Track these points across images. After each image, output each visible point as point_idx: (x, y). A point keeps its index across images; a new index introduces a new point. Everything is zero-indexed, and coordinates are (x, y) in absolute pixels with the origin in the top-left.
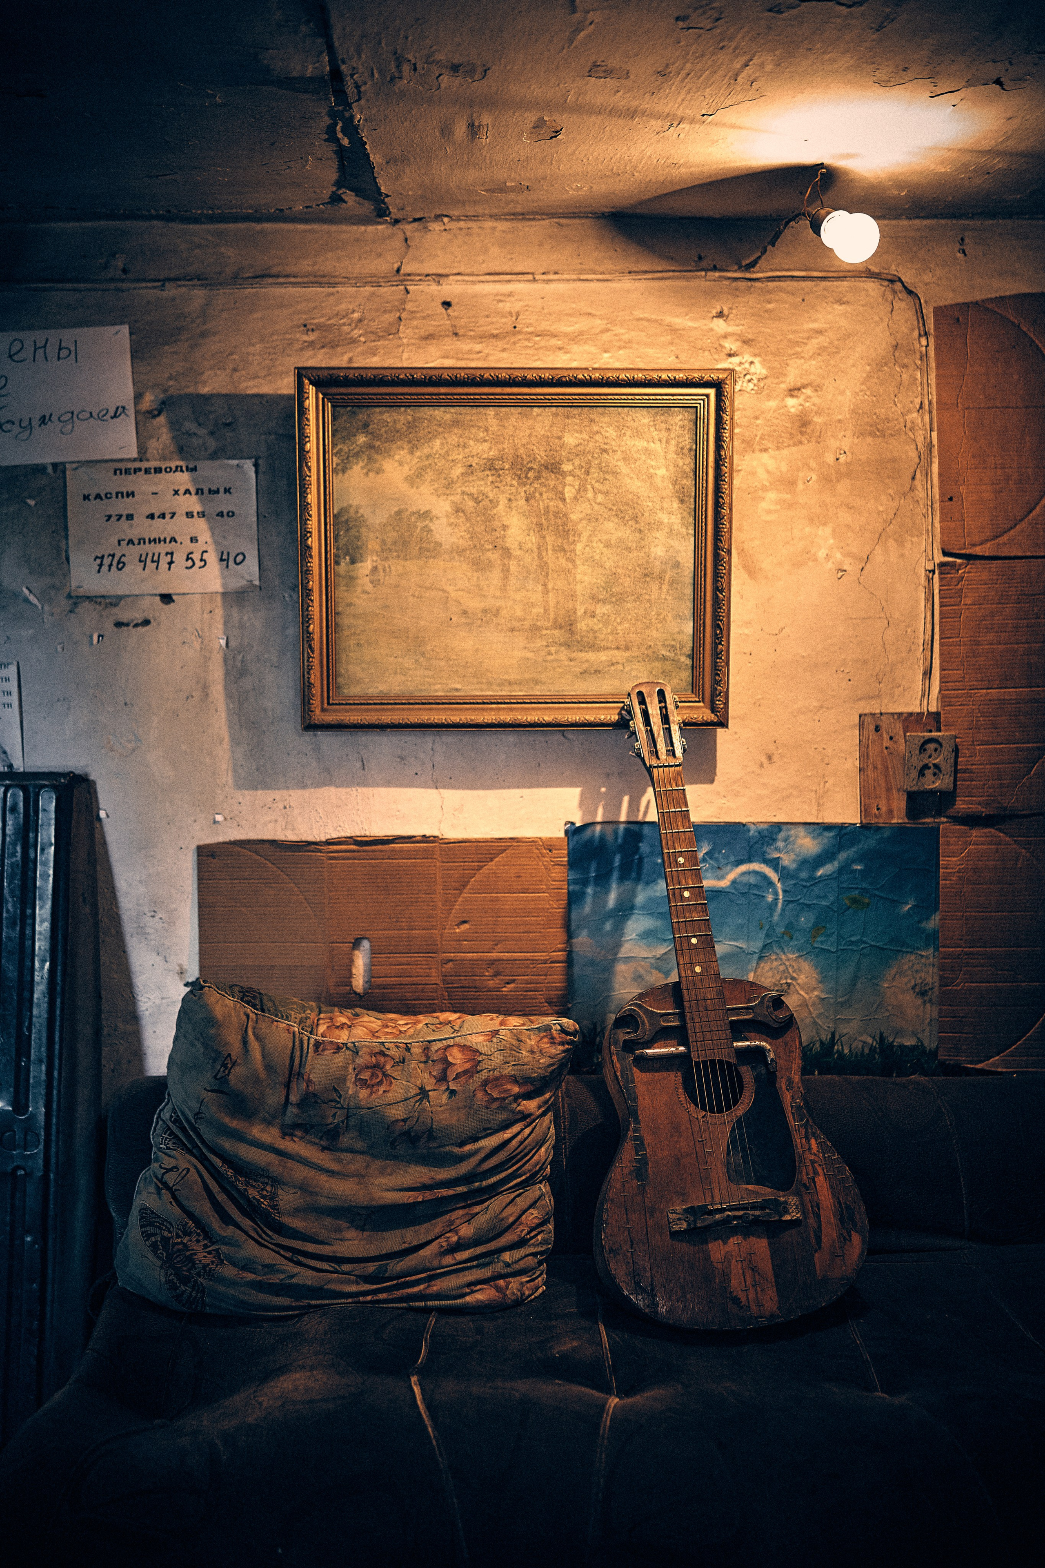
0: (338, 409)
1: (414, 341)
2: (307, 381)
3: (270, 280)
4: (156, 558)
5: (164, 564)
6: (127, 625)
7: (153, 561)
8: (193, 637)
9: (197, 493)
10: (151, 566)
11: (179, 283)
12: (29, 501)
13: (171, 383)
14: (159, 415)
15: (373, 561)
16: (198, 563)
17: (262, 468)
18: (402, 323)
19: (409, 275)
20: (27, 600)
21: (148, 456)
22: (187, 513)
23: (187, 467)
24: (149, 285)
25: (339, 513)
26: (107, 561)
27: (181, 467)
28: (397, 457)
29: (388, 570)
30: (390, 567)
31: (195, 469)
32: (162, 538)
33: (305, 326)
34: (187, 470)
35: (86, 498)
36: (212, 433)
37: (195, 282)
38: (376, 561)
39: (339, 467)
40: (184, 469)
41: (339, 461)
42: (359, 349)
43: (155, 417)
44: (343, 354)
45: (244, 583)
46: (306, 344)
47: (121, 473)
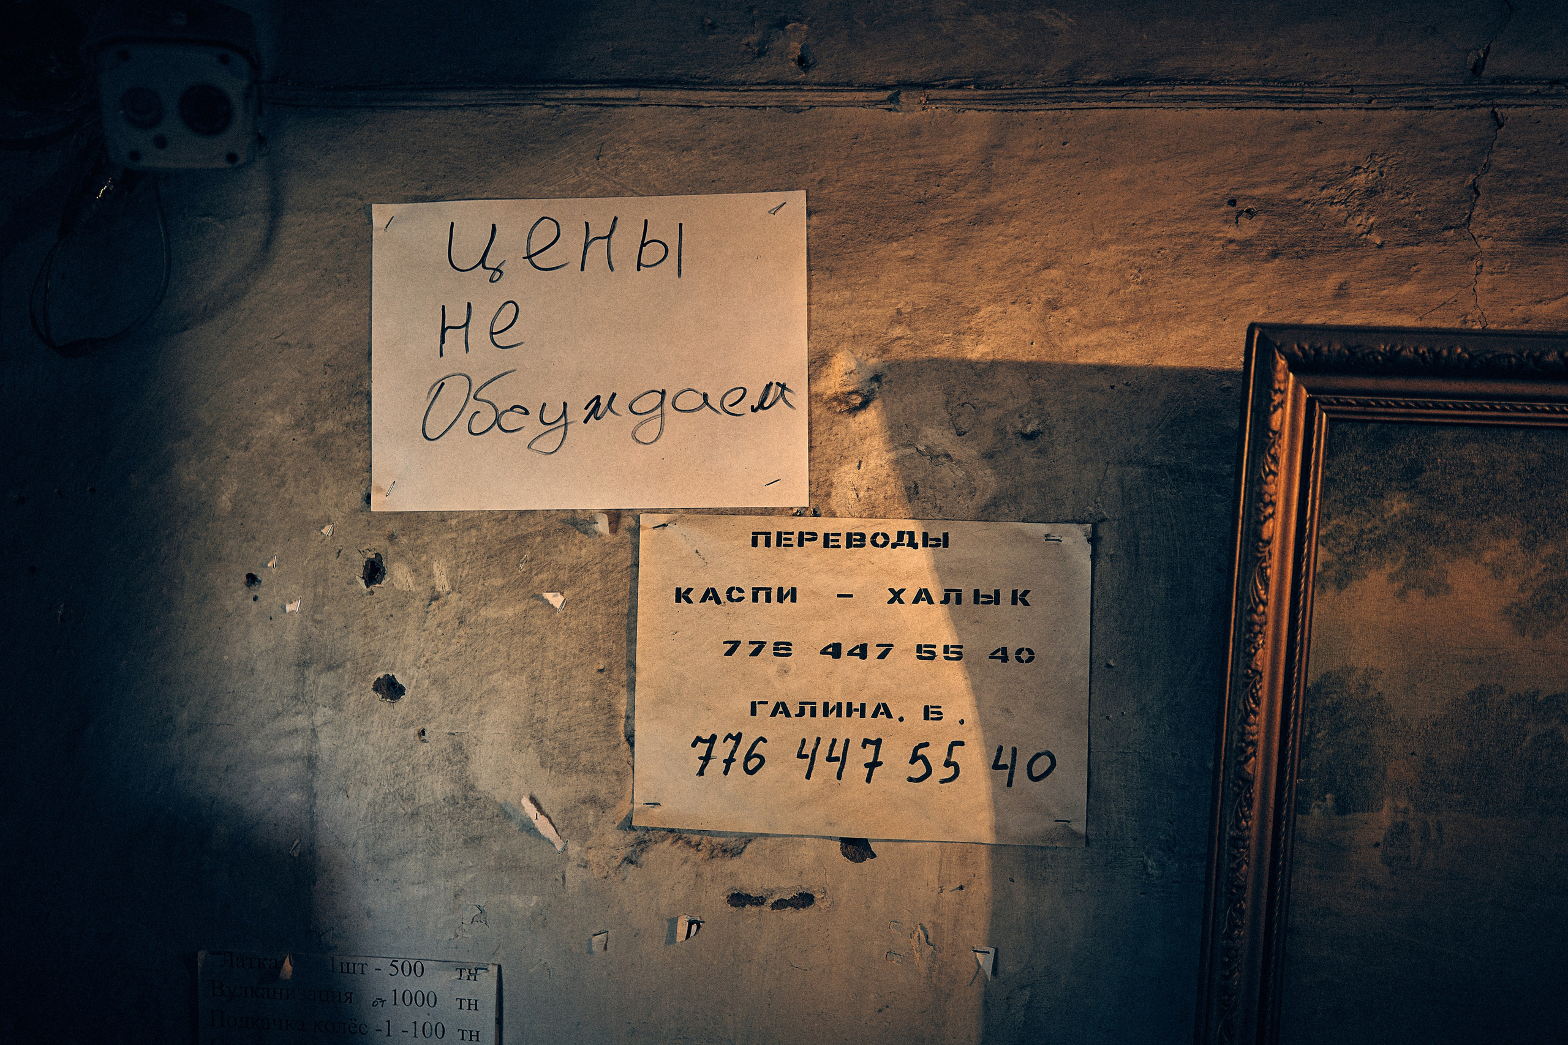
0: (1342, 427)
1: (1507, 246)
2: (1282, 363)
3: (1157, 91)
4: (838, 752)
5: (856, 768)
6: (759, 901)
7: (830, 759)
8: (914, 942)
9: (946, 601)
10: (824, 769)
11: (934, 93)
12: (548, 596)
13: (898, 331)
14: (864, 405)
15: (1396, 809)
16: (941, 772)
17: (1107, 547)
18: (1480, 201)
19: (1507, 80)
20: (529, 828)
21: (834, 503)
22: (919, 648)
23: (925, 536)
24: (861, 96)
25: (1318, 687)
26: (722, 750)
27: (911, 534)
28: (1488, 556)
29: (1434, 835)
30: (1439, 830)
31: (944, 541)
32: (856, 705)
33: (1233, 202)
34: (925, 545)
35: (682, 595)
36: (989, 456)
37: (969, 92)
38: (1406, 811)
39: (1331, 573)
40: (918, 539)
41: (1329, 557)
42: (1366, 264)
43: (854, 410)
44: (1323, 275)
45: (1050, 824)
46: (1232, 247)
47: (768, 544)
